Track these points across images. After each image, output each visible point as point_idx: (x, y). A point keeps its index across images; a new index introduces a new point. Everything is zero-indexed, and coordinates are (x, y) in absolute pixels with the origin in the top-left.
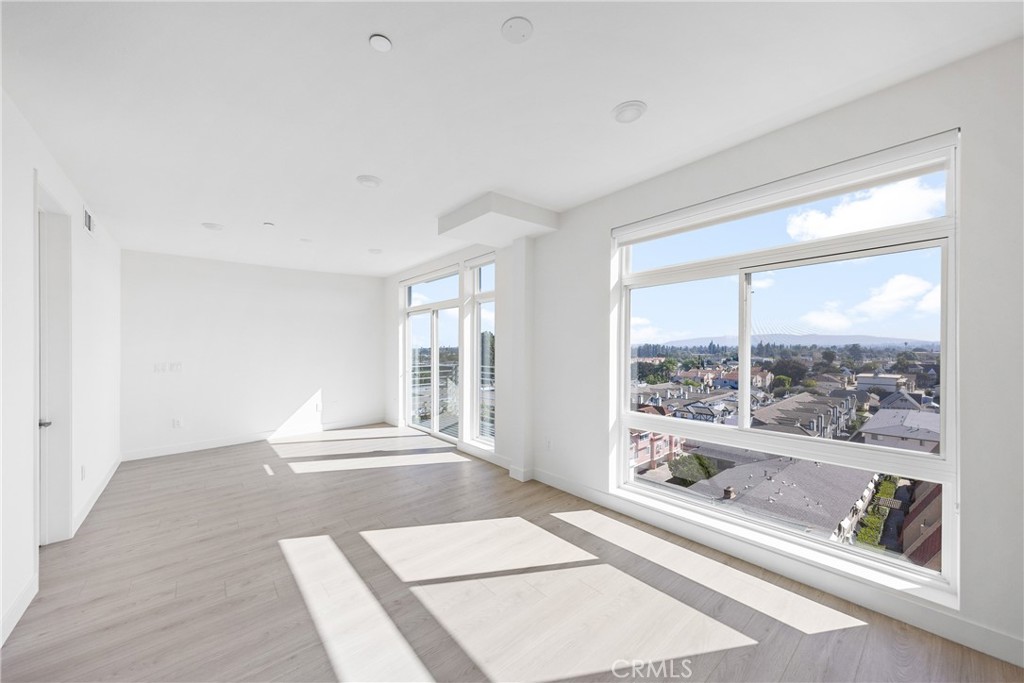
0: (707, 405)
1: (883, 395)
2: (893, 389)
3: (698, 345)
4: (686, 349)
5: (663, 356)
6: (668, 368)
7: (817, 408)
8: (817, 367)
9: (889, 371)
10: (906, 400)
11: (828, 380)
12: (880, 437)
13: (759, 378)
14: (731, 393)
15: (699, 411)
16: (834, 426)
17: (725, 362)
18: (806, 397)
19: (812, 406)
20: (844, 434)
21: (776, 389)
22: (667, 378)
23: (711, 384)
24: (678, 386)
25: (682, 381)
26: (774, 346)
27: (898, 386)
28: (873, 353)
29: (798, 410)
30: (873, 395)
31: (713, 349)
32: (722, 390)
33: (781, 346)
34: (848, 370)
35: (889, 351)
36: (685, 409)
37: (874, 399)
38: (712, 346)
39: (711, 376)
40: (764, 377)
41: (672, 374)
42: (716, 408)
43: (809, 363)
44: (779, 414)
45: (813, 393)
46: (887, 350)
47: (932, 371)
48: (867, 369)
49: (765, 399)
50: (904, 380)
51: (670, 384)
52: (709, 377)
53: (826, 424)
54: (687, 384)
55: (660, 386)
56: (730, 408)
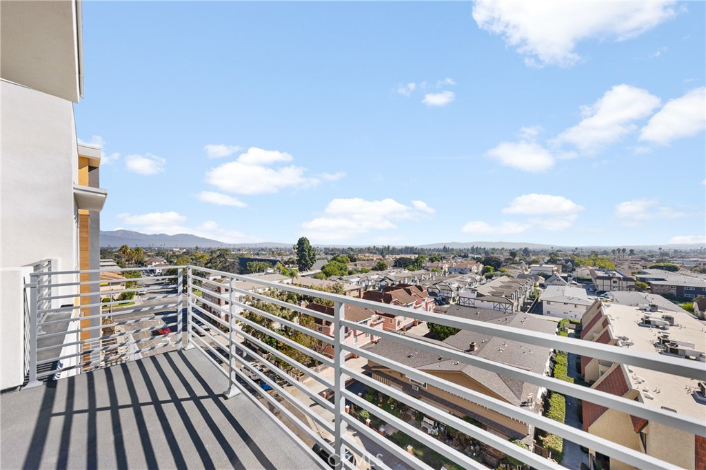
0: (447, 284)
1: (546, 277)
2: (550, 274)
3: (437, 248)
4: (430, 250)
5: (416, 254)
6: (421, 261)
7: (513, 285)
8: (507, 260)
9: (546, 263)
10: (560, 280)
11: (514, 268)
12: (552, 303)
13: (475, 267)
14: (461, 276)
15: (443, 288)
16: (524, 296)
17: (453, 258)
18: (505, 279)
19: (510, 284)
20: (529, 301)
21: (486, 274)
22: (420, 267)
23: (447, 270)
24: (427, 272)
25: (430, 269)
26: (480, 248)
27: (553, 271)
28: (536, 253)
29: (502, 287)
30: (540, 277)
31: (445, 249)
32: (455, 275)
33: (485, 249)
34: (524, 263)
35: (544, 252)
36: (434, 287)
37: (542, 280)
38: (445, 248)
39: (447, 266)
40: (478, 267)
41: (424, 265)
42: (453, 286)
43: (502, 258)
44: (491, 289)
45: (509, 276)
46: (542, 251)
47: (570, 263)
48: (535, 262)
49: (481, 280)
50: (556, 268)
51: (423, 271)
52: (446, 267)
53: (520, 295)
54: (433, 271)
55: (417, 272)
56: (461, 286)
